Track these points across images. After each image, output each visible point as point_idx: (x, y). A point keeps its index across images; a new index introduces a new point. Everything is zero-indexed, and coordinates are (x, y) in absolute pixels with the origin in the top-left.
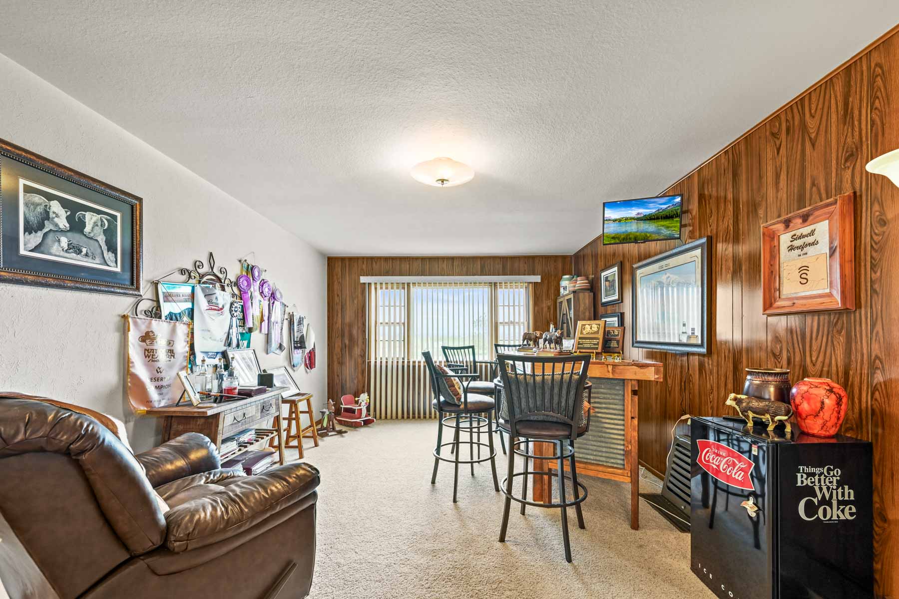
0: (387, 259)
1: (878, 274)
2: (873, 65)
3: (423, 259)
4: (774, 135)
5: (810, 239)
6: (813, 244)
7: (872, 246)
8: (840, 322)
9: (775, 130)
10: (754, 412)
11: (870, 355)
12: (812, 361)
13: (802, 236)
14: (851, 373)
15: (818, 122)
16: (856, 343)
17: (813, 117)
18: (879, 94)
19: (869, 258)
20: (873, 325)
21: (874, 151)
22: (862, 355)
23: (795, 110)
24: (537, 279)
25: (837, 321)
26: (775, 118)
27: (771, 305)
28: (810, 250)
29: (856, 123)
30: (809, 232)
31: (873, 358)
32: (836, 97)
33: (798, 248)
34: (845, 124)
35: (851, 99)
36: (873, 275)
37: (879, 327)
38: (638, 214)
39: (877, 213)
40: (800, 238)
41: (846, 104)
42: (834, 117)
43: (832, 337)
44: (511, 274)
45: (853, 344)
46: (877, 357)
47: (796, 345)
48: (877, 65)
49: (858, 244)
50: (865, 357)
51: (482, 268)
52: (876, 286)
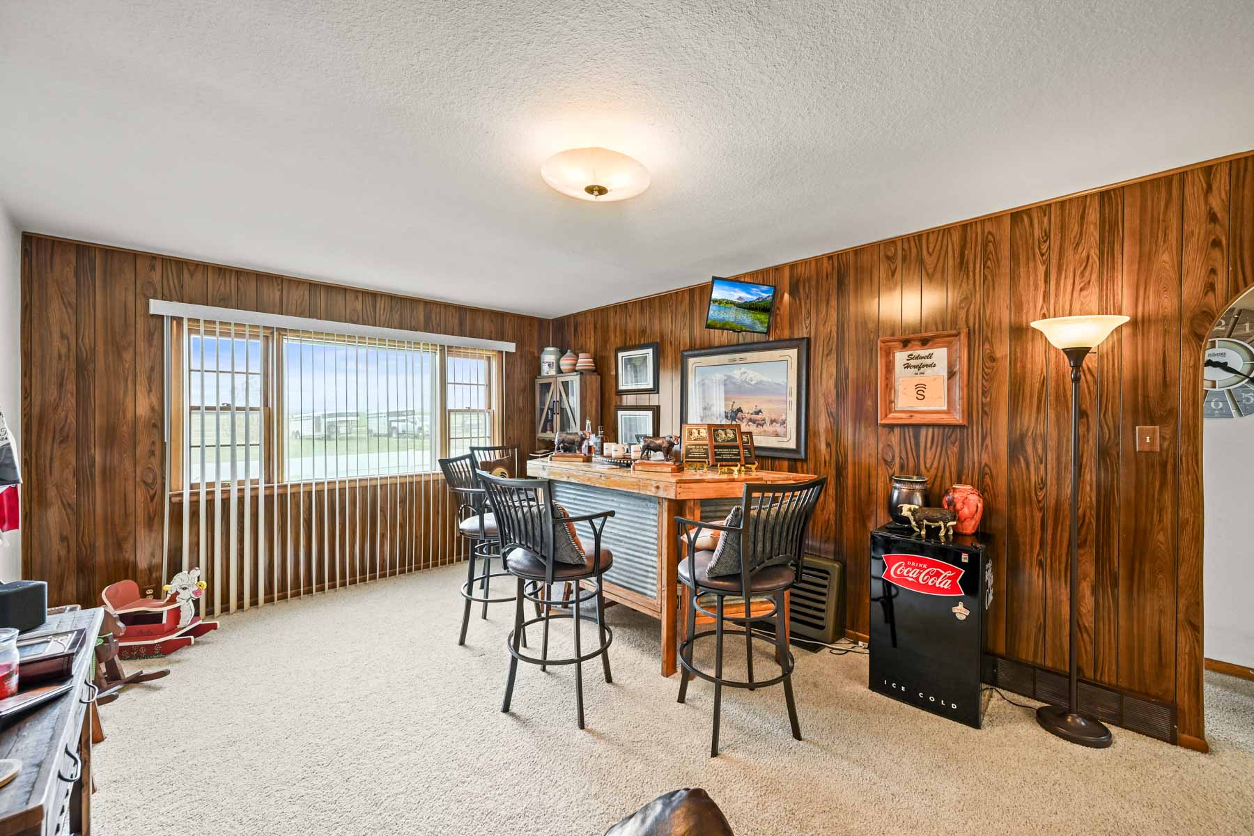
0: (222, 271)
1: (988, 399)
2: (986, 231)
3: (314, 286)
4: (888, 258)
5: (928, 361)
6: (930, 366)
7: (983, 376)
8: (954, 436)
9: (890, 254)
10: (928, 521)
11: (980, 463)
12: (926, 467)
13: (918, 358)
14: (963, 478)
15: (935, 261)
16: (968, 452)
17: (931, 255)
18: (990, 256)
19: (980, 385)
20: (984, 439)
21: (986, 301)
22: (974, 463)
23: (912, 243)
24: (511, 347)
25: (951, 435)
26: (892, 242)
27: (886, 415)
28: (928, 371)
29: (971, 274)
30: (927, 354)
31: (983, 464)
32: (953, 245)
33: (914, 367)
34: (961, 271)
35: (966, 252)
36: (984, 399)
37: (988, 441)
38: (740, 298)
39: (988, 351)
40: (917, 358)
41: (962, 255)
42: (951, 262)
43: (946, 448)
44: (471, 336)
45: (966, 455)
46: (986, 465)
47: (910, 454)
48: (989, 233)
49: (971, 372)
50: (976, 465)
51: (428, 318)
52: (986, 409)
